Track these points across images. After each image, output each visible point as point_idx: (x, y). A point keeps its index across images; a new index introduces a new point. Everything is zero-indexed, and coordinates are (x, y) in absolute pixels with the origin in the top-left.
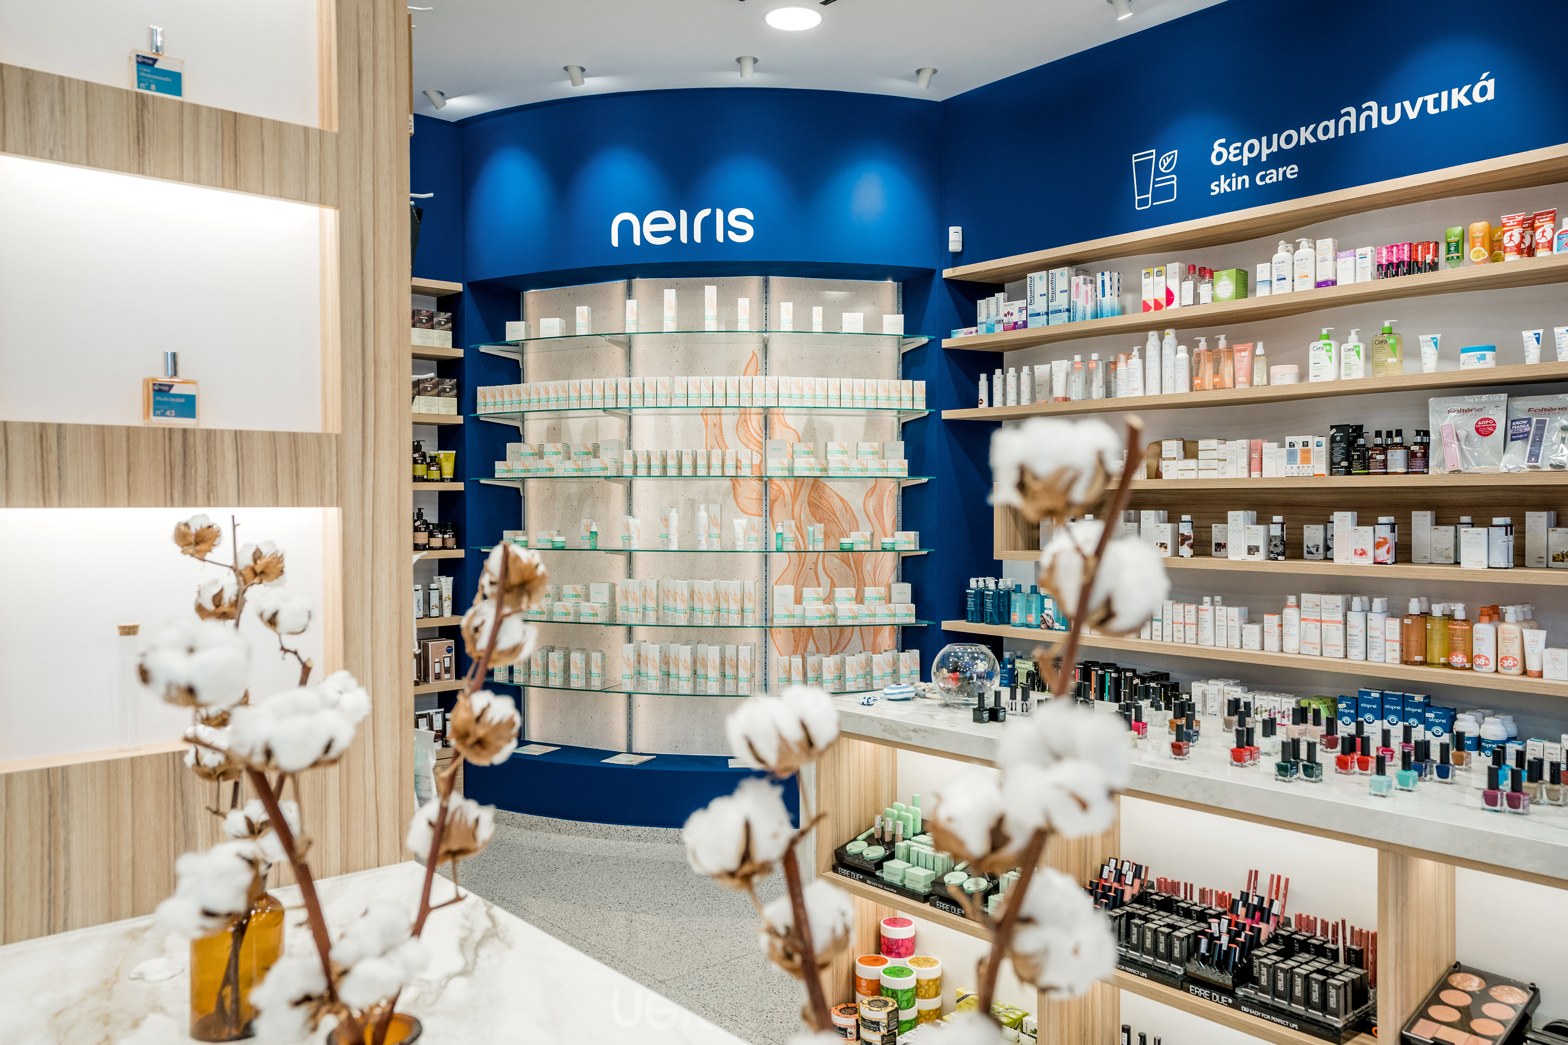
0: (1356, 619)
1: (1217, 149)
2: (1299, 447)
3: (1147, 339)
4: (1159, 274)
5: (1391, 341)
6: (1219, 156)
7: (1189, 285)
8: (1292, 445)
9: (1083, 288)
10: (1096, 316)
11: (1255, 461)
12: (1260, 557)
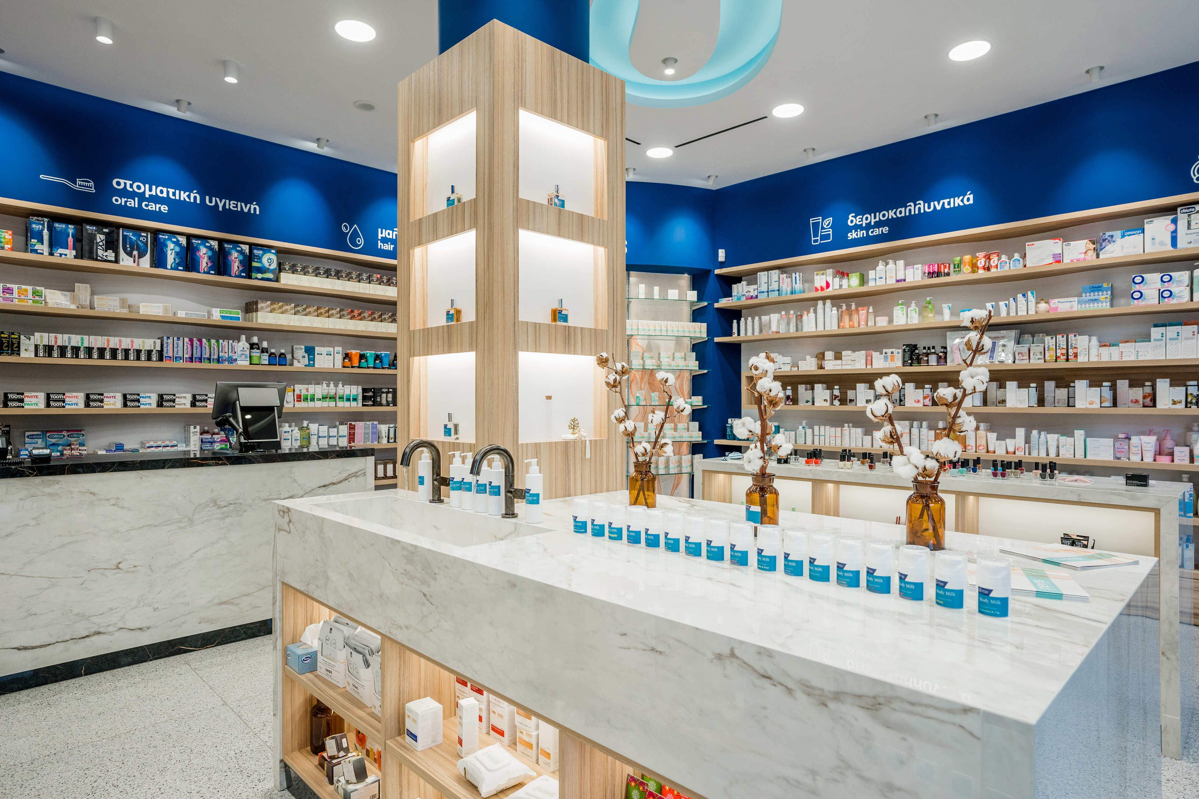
0: (915, 431)
1: (851, 218)
2: (889, 354)
3: (817, 305)
4: (823, 274)
5: (930, 307)
6: (852, 221)
7: (837, 280)
8: (886, 353)
9: (786, 280)
10: (792, 293)
11: (869, 361)
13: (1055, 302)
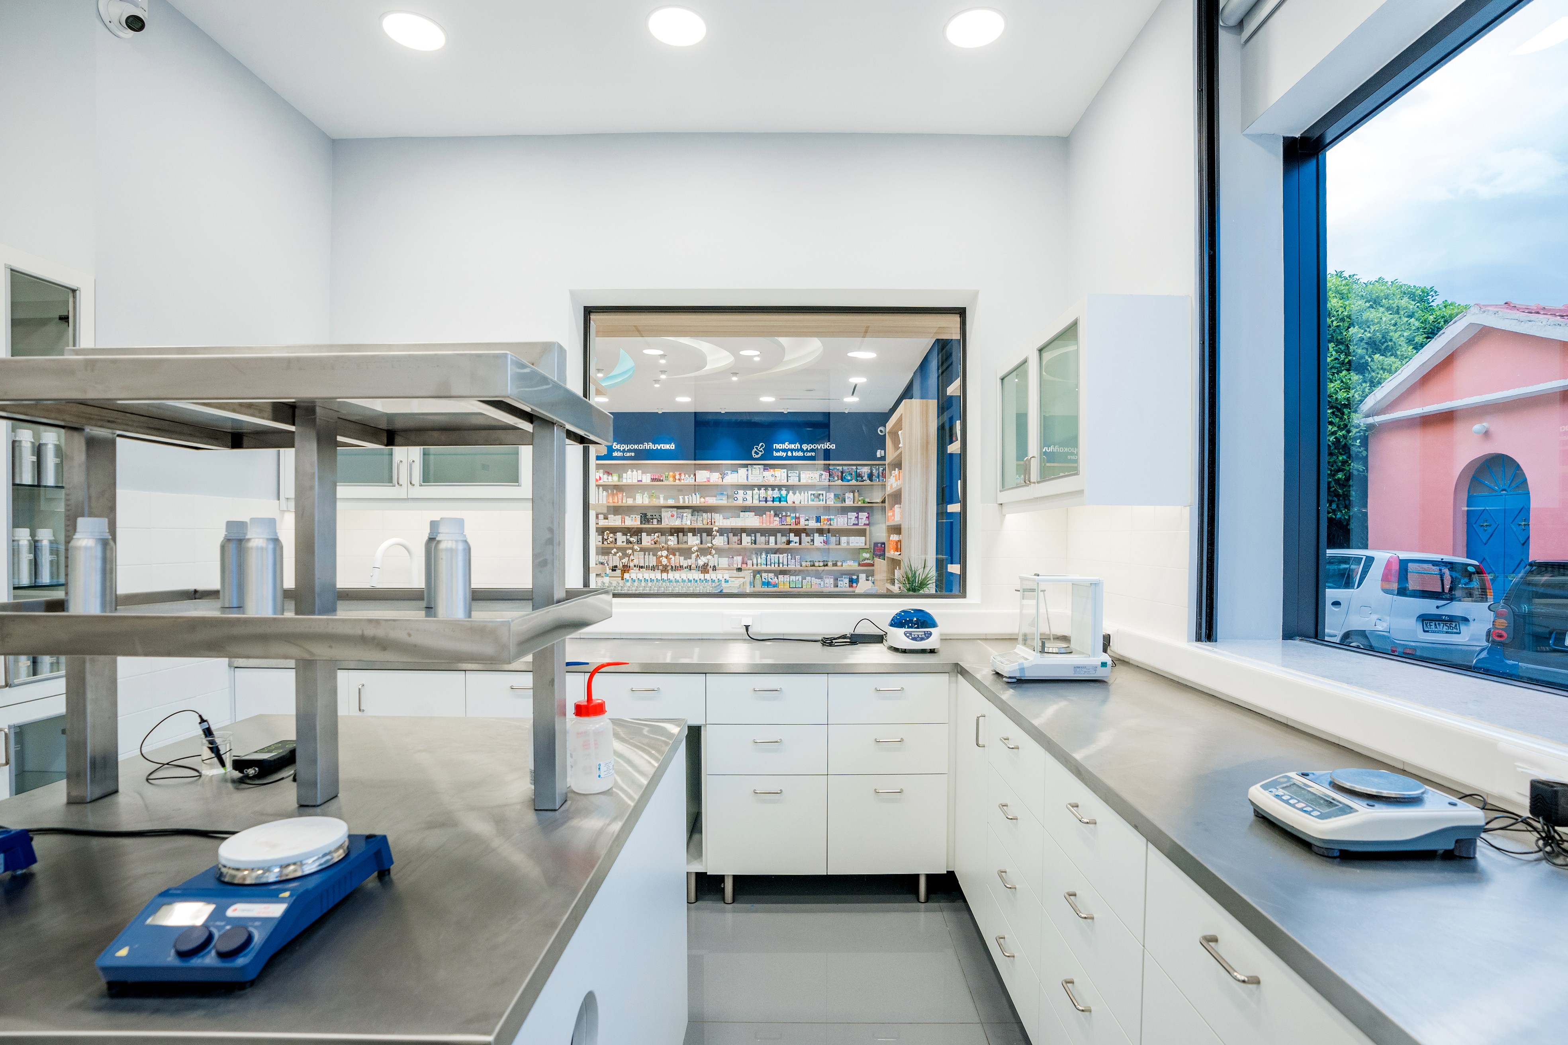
0: (646, 556)
2: (634, 518)
5: (654, 496)
6: (615, 447)
7: (605, 476)
11: (623, 521)
12: (625, 543)
13: (707, 499)
